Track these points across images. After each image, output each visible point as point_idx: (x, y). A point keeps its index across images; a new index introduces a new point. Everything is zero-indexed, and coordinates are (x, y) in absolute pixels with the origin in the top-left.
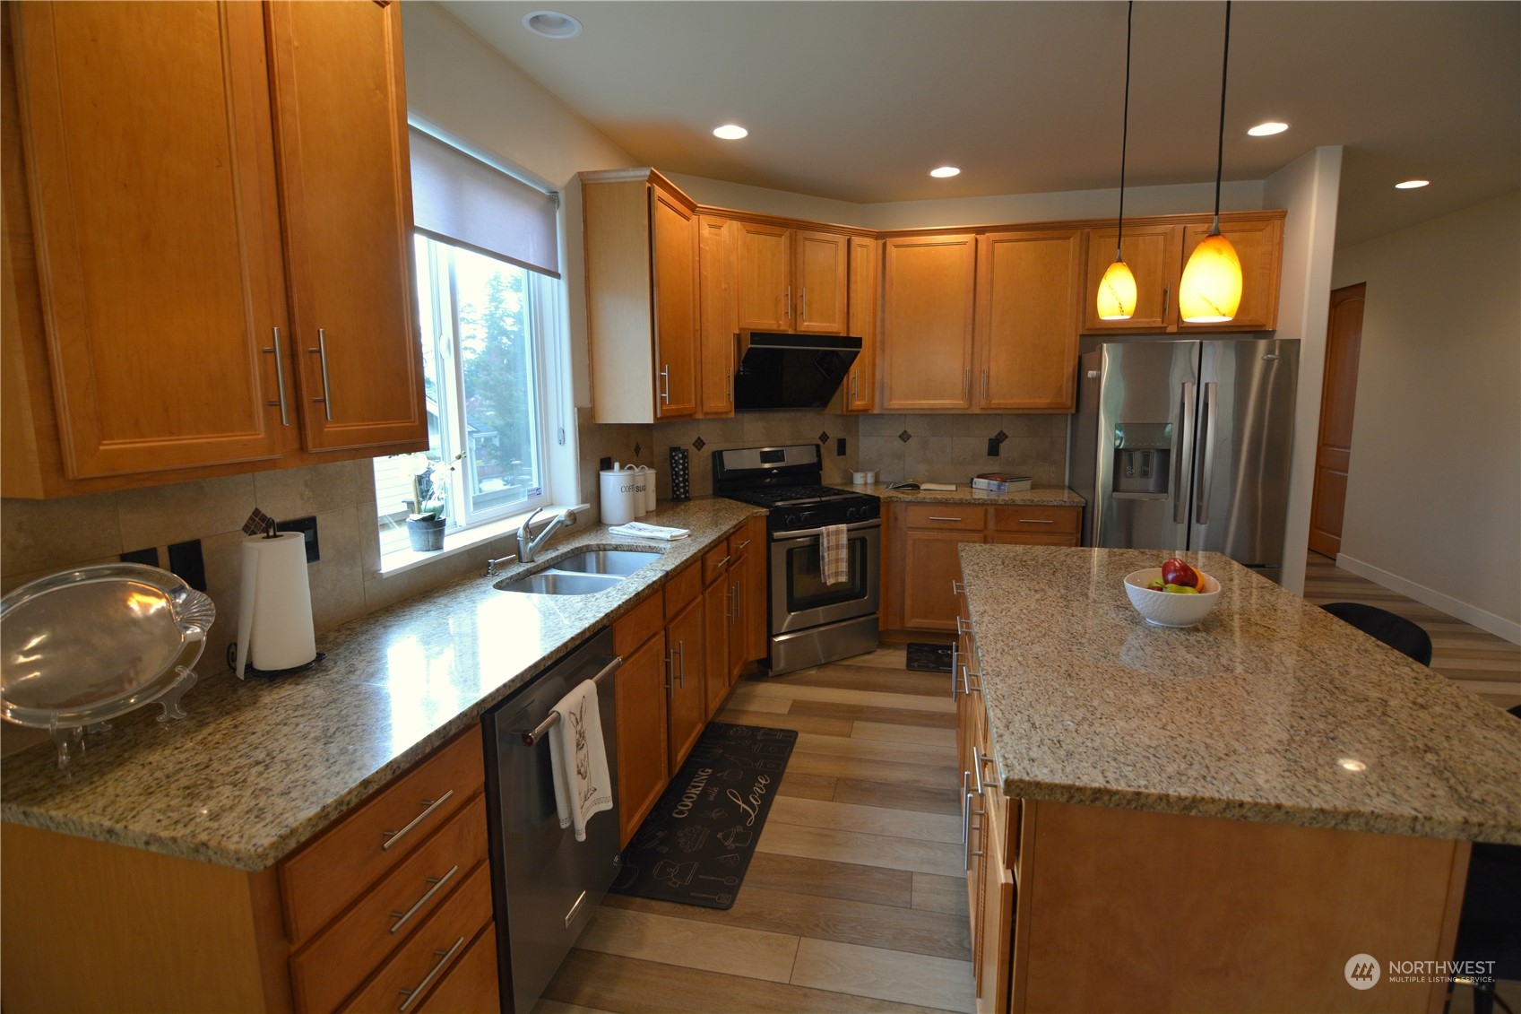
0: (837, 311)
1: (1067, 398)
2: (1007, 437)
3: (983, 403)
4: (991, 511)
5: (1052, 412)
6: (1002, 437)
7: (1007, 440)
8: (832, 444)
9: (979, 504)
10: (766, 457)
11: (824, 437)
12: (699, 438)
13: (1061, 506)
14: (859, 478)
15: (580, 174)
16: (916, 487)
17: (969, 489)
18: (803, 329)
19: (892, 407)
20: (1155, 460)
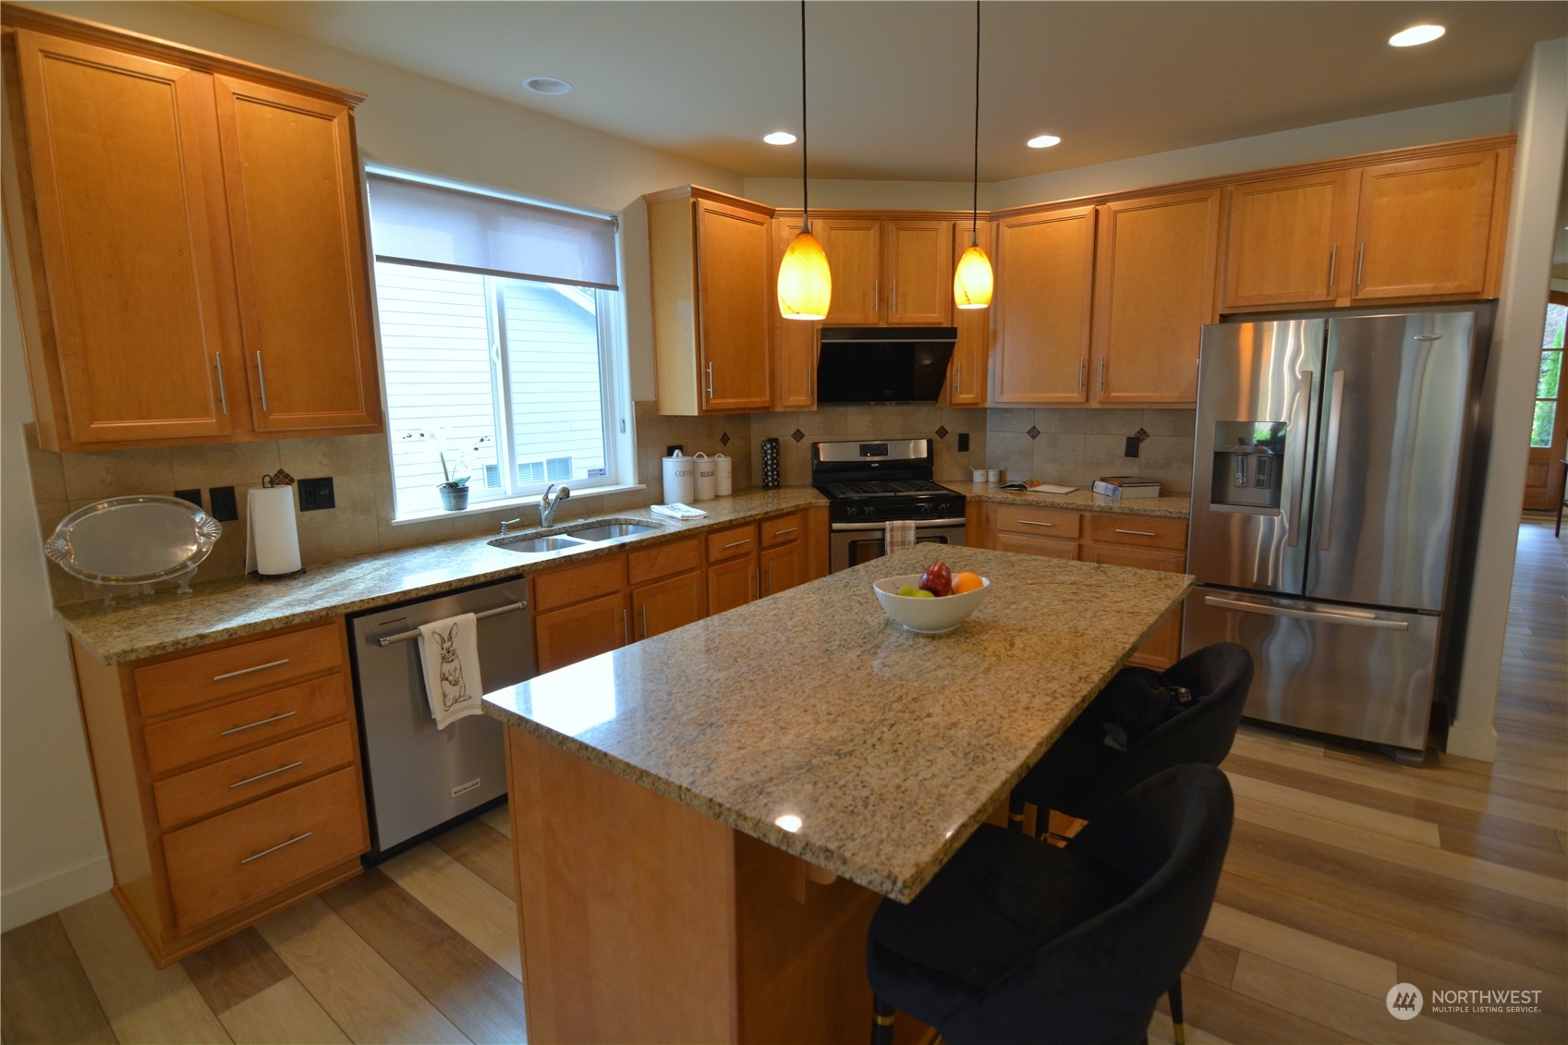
0: (937, 300)
2: (1148, 436)
3: (1101, 396)
4: (1088, 517)
6: (1142, 434)
7: (1149, 439)
8: (952, 439)
9: (1072, 509)
10: (865, 450)
11: (942, 432)
12: (798, 430)
13: (1165, 517)
14: (978, 476)
15: (644, 197)
16: (1024, 488)
17: (1090, 493)
18: (895, 321)
19: (1003, 401)
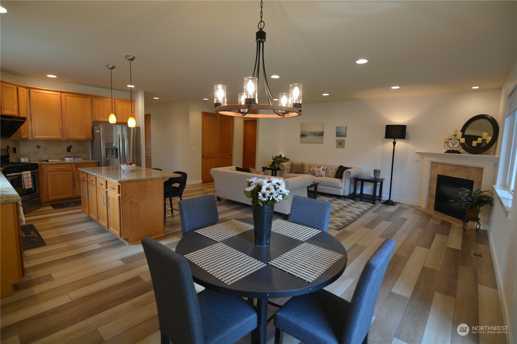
0: (15, 108)
1: (90, 136)
2: (72, 147)
3: (67, 137)
4: (74, 165)
5: (86, 140)
7: (72, 148)
8: (11, 149)
11: (8, 147)
14: (23, 159)
16: (47, 161)
17: (64, 160)
18: (4, 113)
19: (35, 138)
20: (114, 151)
